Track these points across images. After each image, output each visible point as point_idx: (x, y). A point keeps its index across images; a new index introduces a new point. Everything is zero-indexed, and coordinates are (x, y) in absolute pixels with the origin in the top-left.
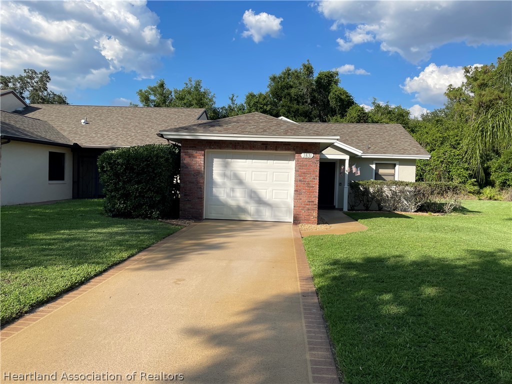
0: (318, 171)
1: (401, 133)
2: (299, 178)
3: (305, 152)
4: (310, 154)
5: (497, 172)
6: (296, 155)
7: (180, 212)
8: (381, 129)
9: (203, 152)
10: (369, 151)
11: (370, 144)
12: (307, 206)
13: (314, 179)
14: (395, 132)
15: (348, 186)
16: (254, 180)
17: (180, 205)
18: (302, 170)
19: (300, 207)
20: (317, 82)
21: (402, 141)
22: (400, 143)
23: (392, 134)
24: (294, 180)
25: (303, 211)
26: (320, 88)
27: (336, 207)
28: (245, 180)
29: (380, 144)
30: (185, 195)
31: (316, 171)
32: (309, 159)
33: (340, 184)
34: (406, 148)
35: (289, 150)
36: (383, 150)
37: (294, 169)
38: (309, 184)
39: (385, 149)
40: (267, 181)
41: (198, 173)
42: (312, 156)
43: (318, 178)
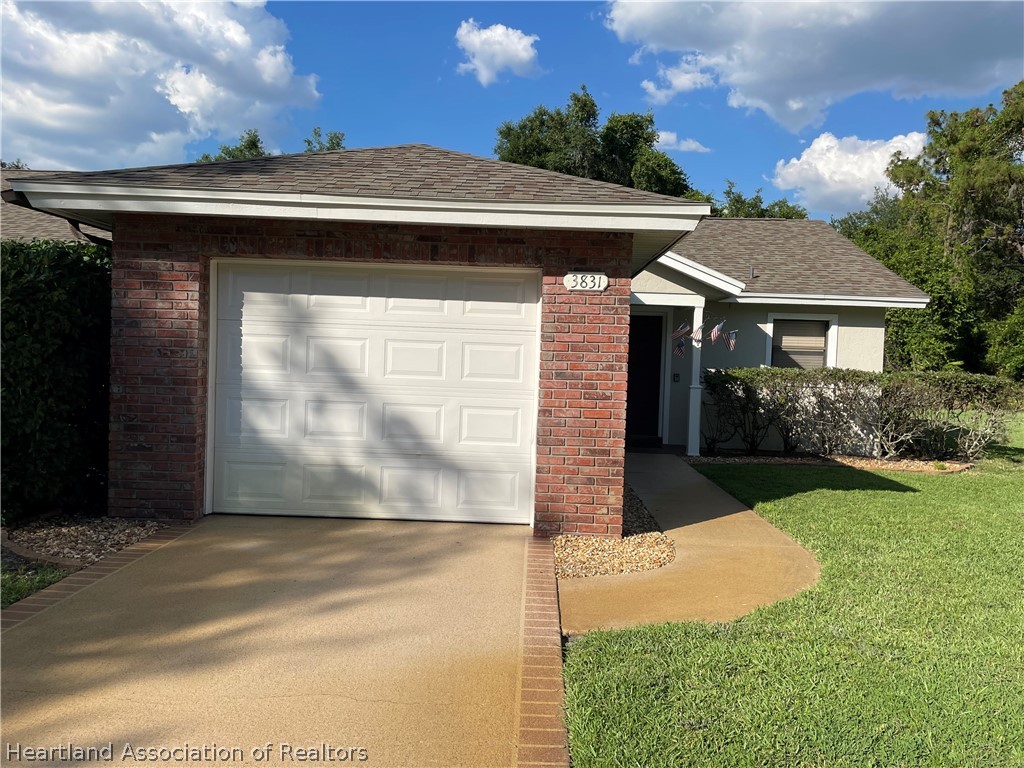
0: (626, 338)
1: (832, 240)
2: (555, 365)
3: (577, 270)
4: (597, 277)
5: (1006, 344)
6: (546, 279)
7: (112, 492)
8: (778, 231)
9: (196, 267)
10: (758, 286)
11: (756, 267)
12: (587, 469)
13: (611, 368)
14: (815, 238)
15: (701, 383)
16: (392, 372)
17: (111, 464)
18: (566, 337)
19: (558, 471)
20: (605, 137)
21: (841, 260)
22: (837, 265)
23: (809, 242)
24: (537, 371)
25: (572, 488)
26: (612, 152)
27: (665, 441)
28: (362, 370)
29: (784, 267)
30: (128, 428)
31: (619, 340)
32: (594, 293)
33: (675, 377)
34: (855, 278)
35: (516, 259)
36: (794, 282)
37: (538, 333)
38: (592, 386)
39: (800, 279)
40: (439, 373)
41: (177, 344)
42: (604, 285)
43: (625, 366)
